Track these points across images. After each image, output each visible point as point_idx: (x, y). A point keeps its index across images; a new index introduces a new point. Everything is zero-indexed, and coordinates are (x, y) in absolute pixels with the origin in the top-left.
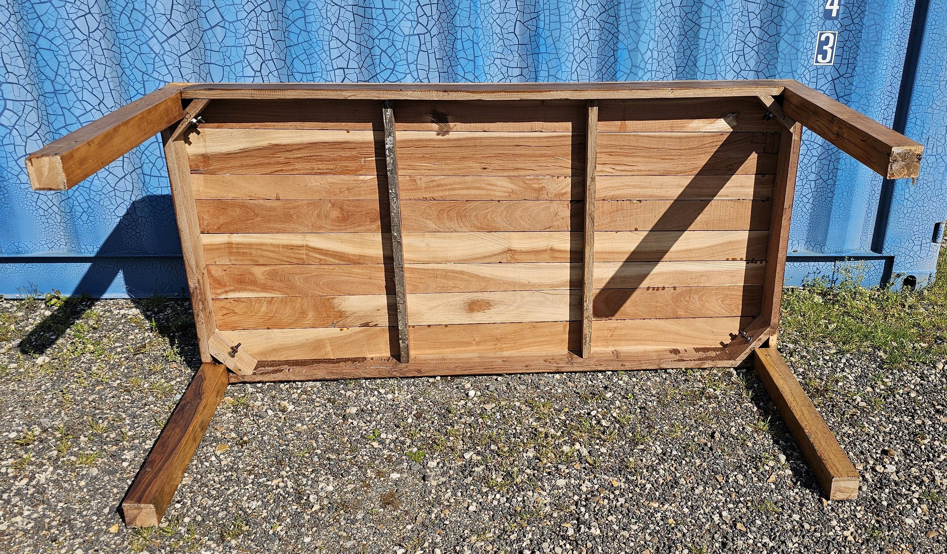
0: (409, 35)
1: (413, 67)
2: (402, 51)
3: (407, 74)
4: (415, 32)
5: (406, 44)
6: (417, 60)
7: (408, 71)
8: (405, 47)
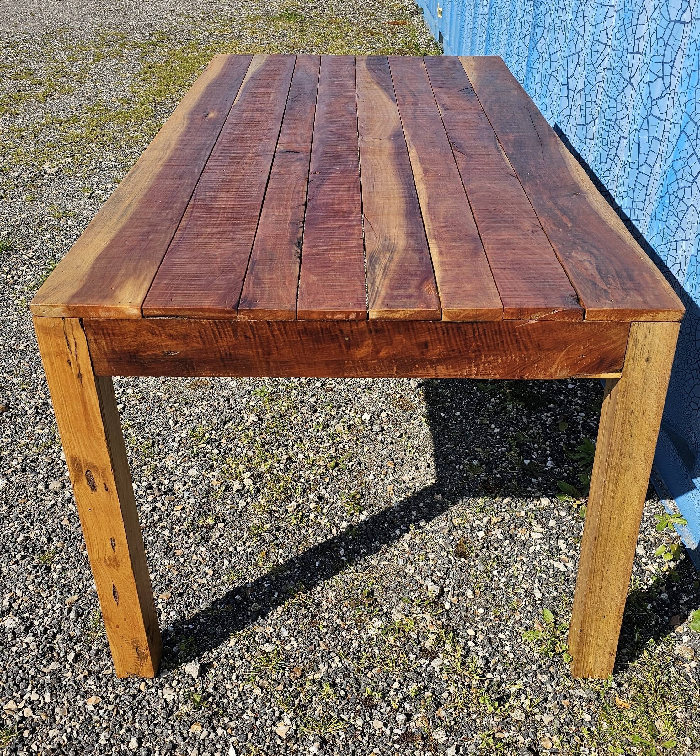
0: (675, 21)
1: (667, 68)
2: (661, 42)
3: (658, 77)
4: (682, 20)
5: (668, 32)
6: (674, 60)
7: (660, 74)
8: (666, 38)
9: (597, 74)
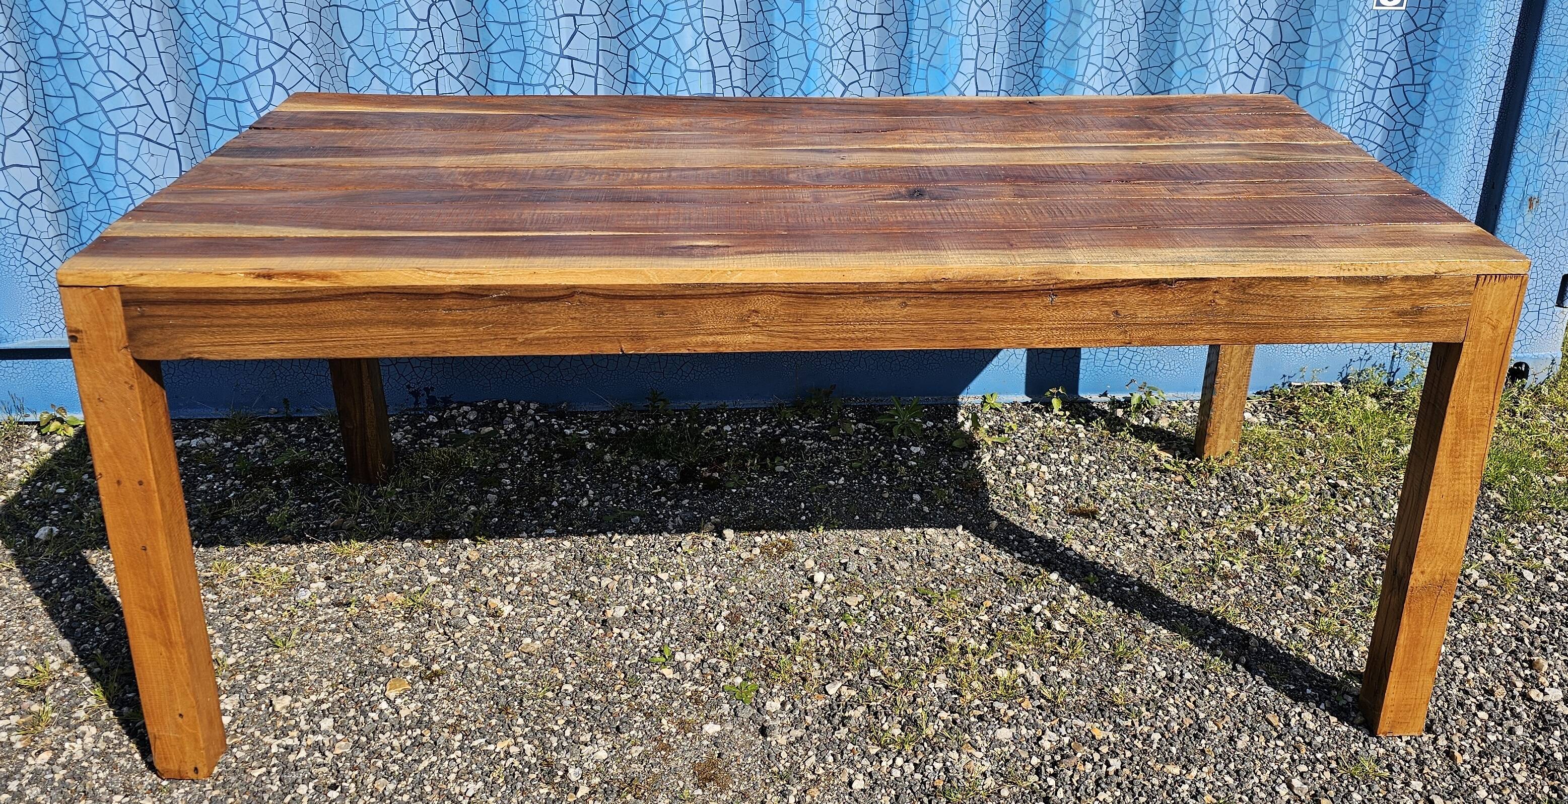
9: (412, 75)
